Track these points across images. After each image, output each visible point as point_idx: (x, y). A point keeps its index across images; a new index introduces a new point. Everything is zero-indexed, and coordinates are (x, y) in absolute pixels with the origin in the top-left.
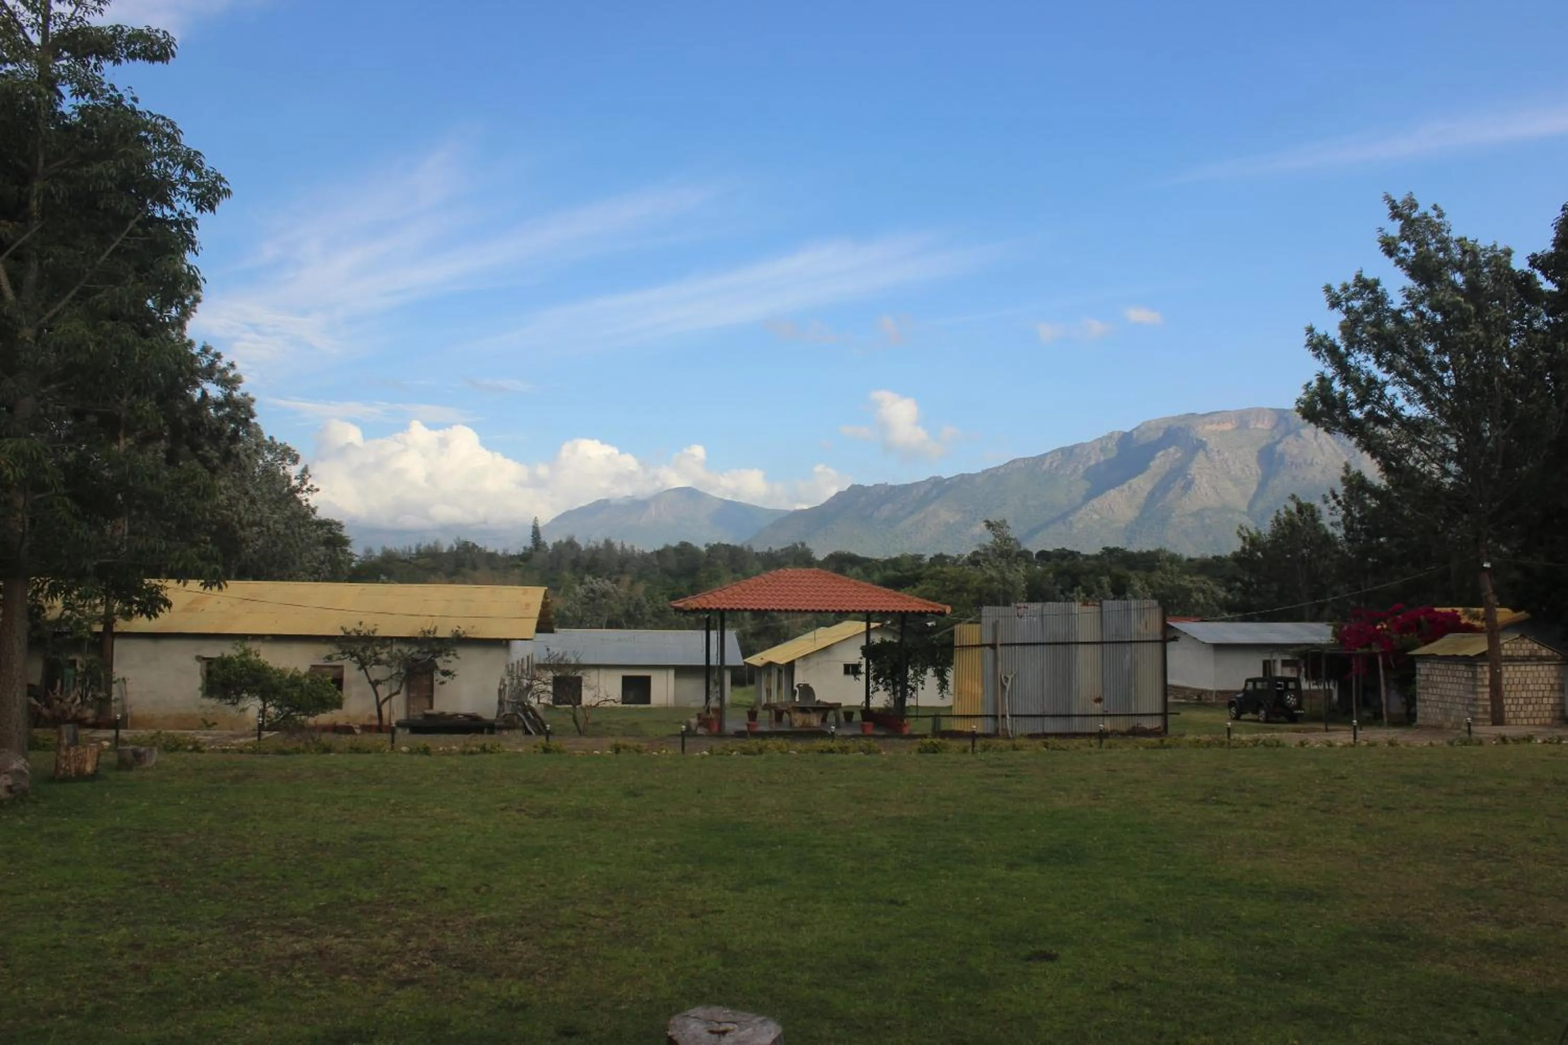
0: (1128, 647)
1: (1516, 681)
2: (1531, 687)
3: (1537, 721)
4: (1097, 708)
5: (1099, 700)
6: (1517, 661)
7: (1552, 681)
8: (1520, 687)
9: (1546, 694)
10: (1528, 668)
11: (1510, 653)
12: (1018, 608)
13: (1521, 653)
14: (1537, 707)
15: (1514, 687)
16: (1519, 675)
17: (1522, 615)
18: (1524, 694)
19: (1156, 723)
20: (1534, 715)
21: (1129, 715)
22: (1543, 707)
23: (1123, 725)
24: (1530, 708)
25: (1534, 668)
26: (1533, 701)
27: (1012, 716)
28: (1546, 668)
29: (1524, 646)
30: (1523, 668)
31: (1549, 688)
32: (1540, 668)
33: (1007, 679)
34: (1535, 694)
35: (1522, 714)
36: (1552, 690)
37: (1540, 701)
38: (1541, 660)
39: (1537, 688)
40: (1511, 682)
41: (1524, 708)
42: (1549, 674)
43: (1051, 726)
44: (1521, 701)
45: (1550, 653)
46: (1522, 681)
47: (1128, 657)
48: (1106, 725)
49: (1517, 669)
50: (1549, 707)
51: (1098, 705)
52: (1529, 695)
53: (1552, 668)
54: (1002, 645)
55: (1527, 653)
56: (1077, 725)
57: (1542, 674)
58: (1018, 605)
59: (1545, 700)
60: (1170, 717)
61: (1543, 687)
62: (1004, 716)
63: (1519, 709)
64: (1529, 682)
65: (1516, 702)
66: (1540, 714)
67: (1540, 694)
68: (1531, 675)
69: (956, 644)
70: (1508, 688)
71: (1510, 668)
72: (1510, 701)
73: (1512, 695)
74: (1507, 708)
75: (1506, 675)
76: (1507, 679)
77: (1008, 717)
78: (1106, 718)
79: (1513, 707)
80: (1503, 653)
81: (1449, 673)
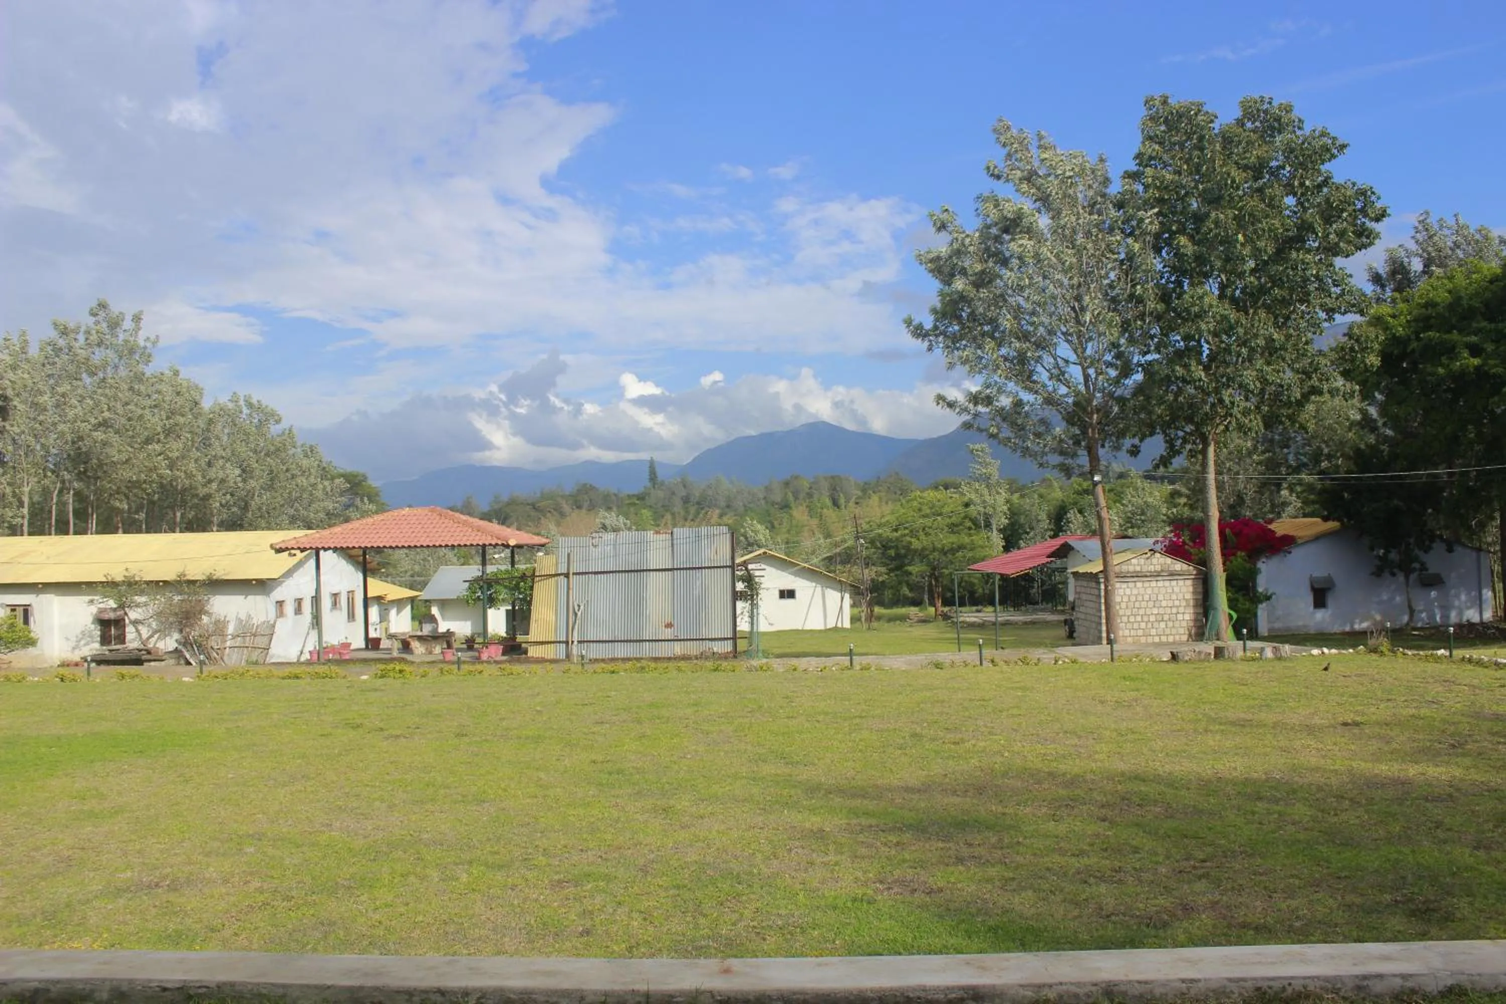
0: (698, 573)
1: (1147, 597)
2: (1164, 604)
3: (1171, 639)
4: (668, 633)
5: (669, 625)
6: (1146, 576)
7: (1187, 596)
8: (1151, 604)
9: (1181, 610)
10: (1160, 584)
11: (1138, 569)
12: (594, 538)
13: (1152, 568)
14: (1170, 624)
15: (1144, 604)
16: (1149, 591)
17: (1332, 525)
18: (1155, 611)
19: (726, 647)
20: (1168, 631)
21: (698, 640)
22: (1177, 624)
23: (693, 649)
24: (1163, 625)
25: (1167, 583)
26: (1166, 617)
28: (1181, 583)
29: (1155, 561)
30: (1154, 584)
31: (1184, 604)
32: (1174, 583)
33: (579, 606)
34: (1168, 611)
35: (1153, 632)
36: (1188, 605)
37: (1173, 617)
38: (1172, 574)
39: (1170, 604)
40: (1140, 598)
42: (1184, 589)
43: (621, 651)
44: (1152, 618)
45: (1185, 567)
46: (1154, 598)
47: (698, 583)
48: (678, 649)
49: (1146, 584)
50: (1184, 624)
51: (669, 630)
52: (1162, 611)
53: (1187, 583)
54: (574, 574)
55: (1158, 568)
56: (647, 650)
57: (1176, 589)
58: (593, 535)
59: (1180, 617)
60: (738, 641)
61: (1177, 603)
63: (1150, 625)
64: (1161, 597)
65: (1146, 619)
66: (1174, 631)
67: (1174, 610)
68: (1163, 591)
69: (537, 574)
70: (1137, 605)
71: (1139, 585)
72: (1139, 618)
73: (1142, 612)
74: (1136, 626)
75: (1135, 592)
76: (1136, 596)
77: (576, 643)
78: (676, 643)
79: (1143, 625)
80: (1131, 569)
81: (1088, 591)
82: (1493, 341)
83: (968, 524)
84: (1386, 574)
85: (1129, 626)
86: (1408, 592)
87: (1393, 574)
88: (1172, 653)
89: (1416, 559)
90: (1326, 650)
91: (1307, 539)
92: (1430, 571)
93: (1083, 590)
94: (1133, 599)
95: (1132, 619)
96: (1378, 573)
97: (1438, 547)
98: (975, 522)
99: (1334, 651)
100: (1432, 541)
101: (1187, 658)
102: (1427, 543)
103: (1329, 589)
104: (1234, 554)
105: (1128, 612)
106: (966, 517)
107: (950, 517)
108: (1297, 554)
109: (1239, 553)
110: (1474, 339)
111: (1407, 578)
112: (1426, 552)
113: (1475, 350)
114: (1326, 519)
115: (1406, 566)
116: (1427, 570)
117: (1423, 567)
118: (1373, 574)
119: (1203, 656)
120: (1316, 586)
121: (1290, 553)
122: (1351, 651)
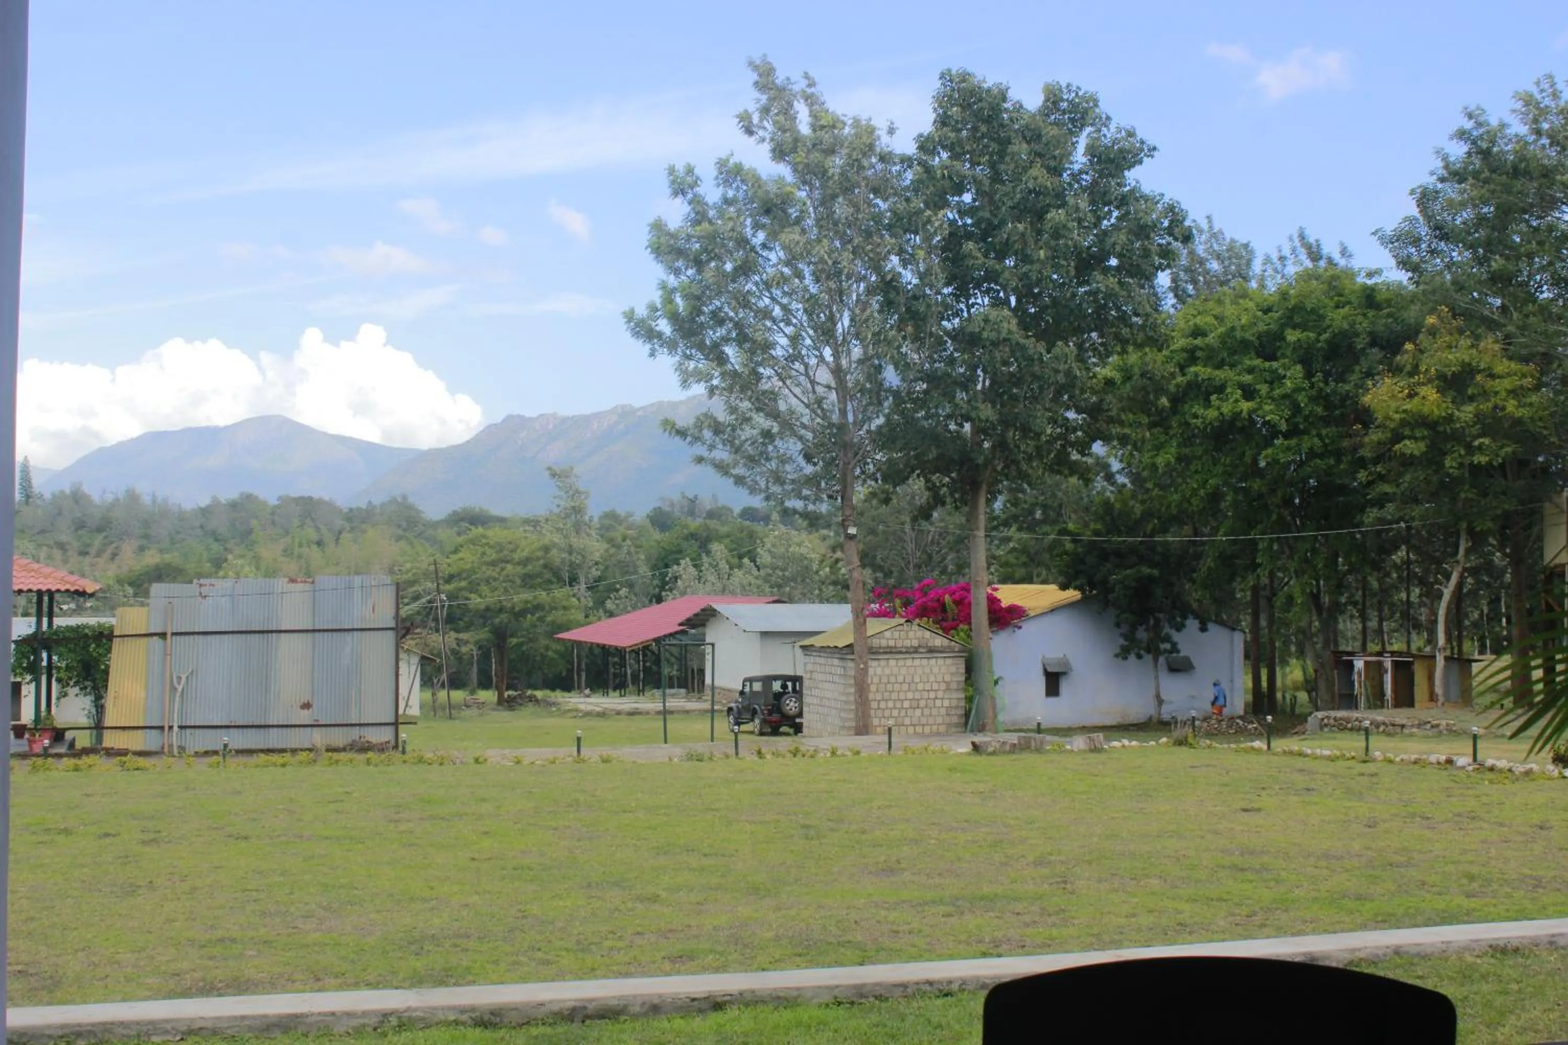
0: (348, 637)
1: (900, 679)
2: (920, 686)
3: (927, 730)
4: (305, 717)
5: (307, 706)
6: (901, 653)
7: (947, 678)
8: (905, 687)
9: (940, 694)
10: (917, 662)
11: (892, 643)
12: (201, 585)
13: (907, 643)
14: (927, 712)
16: (903, 671)
17: (1073, 594)
18: (910, 695)
19: (383, 736)
20: (924, 721)
21: (347, 725)
22: (935, 711)
23: (339, 737)
24: (918, 712)
25: (925, 662)
26: (922, 703)
27: (181, 727)
28: (941, 661)
29: (911, 634)
30: (909, 663)
31: (943, 686)
32: (933, 661)
33: (180, 678)
34: (925, 695)
35: (907, 721)
36: (948, 689)
37: (931, 703)
38: (932, 650)
39: (928, 687)
40: (893, 680)
41: (910, 712)
42: (943, 670)
43: (238, 740)
44: (906, 704)
45: (946, 642)
46: (908, 679)
47: (348, 649)
48: (318, 738)
49: (901, 663)
50: (943, 711)
51: (306, 712)
52: (917, 696)
53: (949, 661)
54: (173, 634)
55: (915, 643)
56: (274, 739)
57: (936, 670)
58: (202, 581)
59: (938, 703)
60: (401, 727)
61: (935, 686)
62: (171, 728)
63: (903, 713)
64: (917, 680)
65: (898, 705)
66: (931, 721)
67: (932, 695)
68: (919, 671)
69: (116, 633)
70: (889, 687)
71: (892, 663)
72: (890, 704)
73: (894, 696)
74: (887, 713)
75: (887, 671)
76: (888, 676)
77: (176, 729)
78: (315, 729)
79: (895, 713)
80: (884, 643)
81: (827, 669)
82: (1266, 382)
83: (548, 575)
84: (1132, 658)
85: (879, 713)
86: (1157, 677)
87: (1139, 657)
88: (974, 744)
89: (1168, 639)
90: (1126, 742)
91: (1039, 611)
92: (1182, 654)
93: (818, 668)
94: (884, 680)
95: (883, 705)
96: (1124, 653)
97: (1192, 624)
98: (556, 573)
99: (1134, 743)
100: (1185, 617)
101: (990, 749)
102: (1179, 619)
103: (1064, 673)
104: (955, 628)
105: (879, 697)
106: (545, 566)
107: (525, 566)
108: (1029, 630)
109: (961, 626)
110: (1247, 378)
111: (1156, 660)
112: (1179, 629)
113: (1249, 393)
114: (1064, 587)
115: (1152, 649)
116: (1178, 652)
117: (1175, 649)
118: (1117, 656)
119: (1008, 748)
120: (1049, 670)
121: (1020, 628)
122: (1153, 743)
